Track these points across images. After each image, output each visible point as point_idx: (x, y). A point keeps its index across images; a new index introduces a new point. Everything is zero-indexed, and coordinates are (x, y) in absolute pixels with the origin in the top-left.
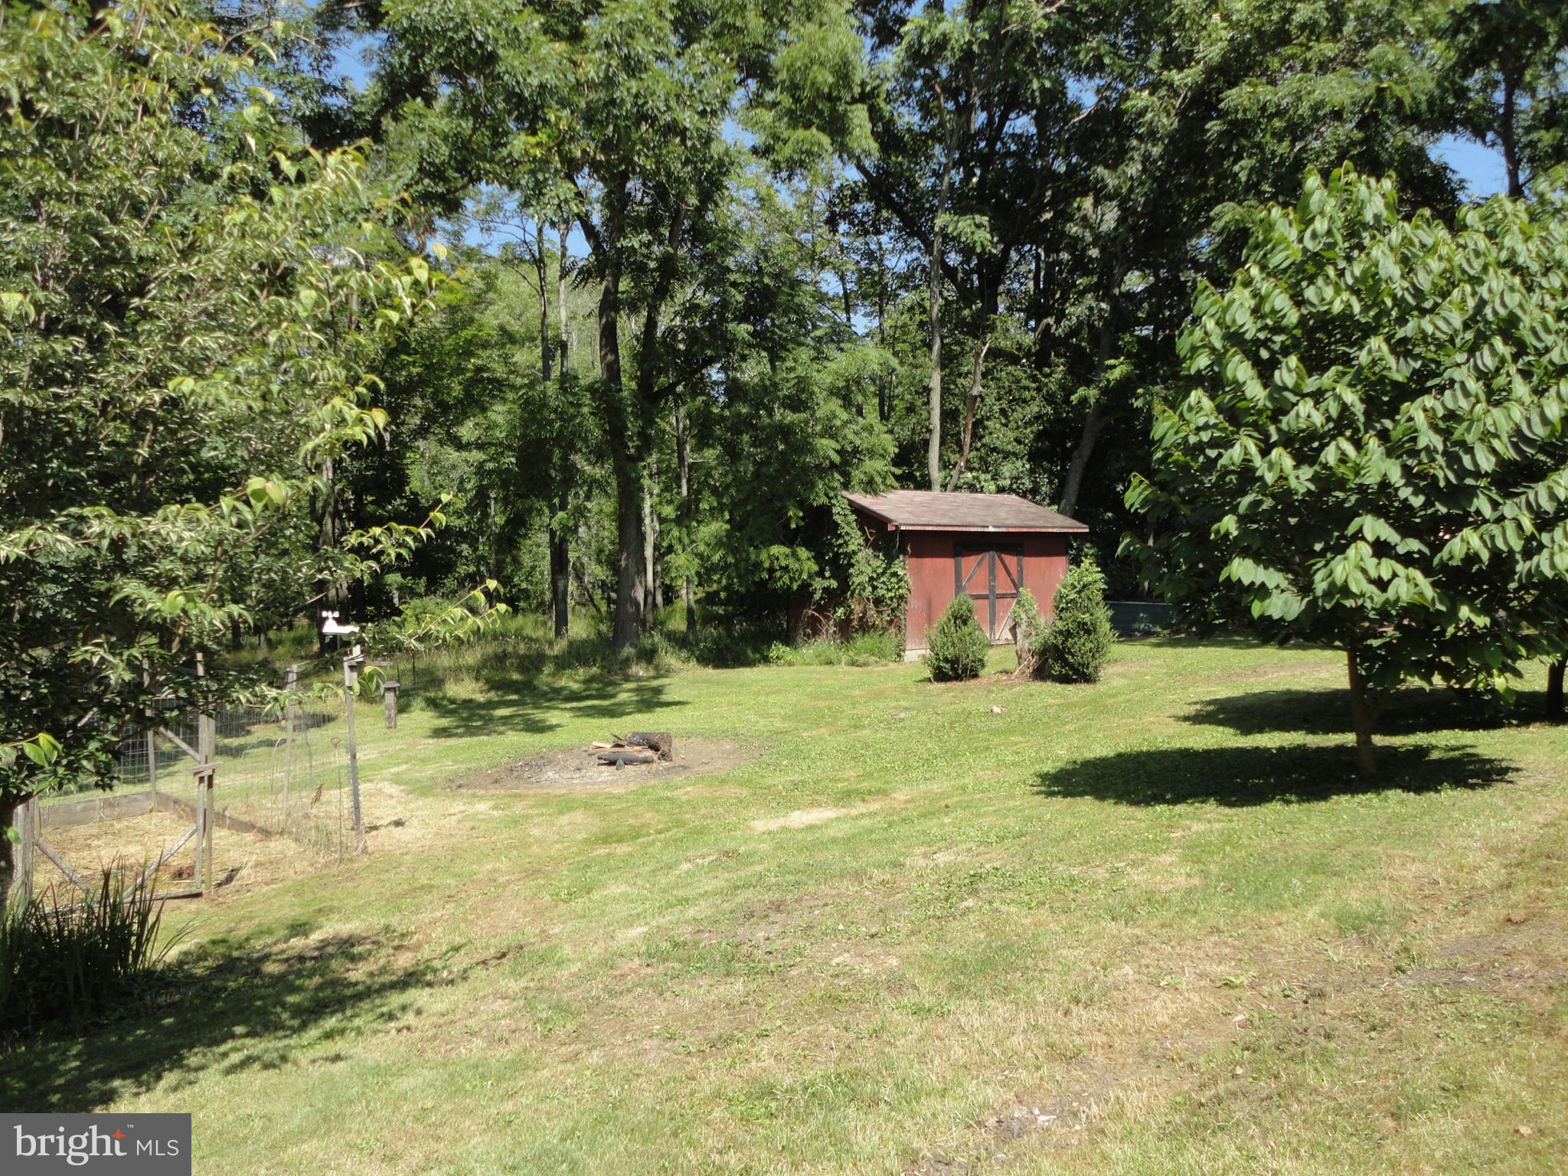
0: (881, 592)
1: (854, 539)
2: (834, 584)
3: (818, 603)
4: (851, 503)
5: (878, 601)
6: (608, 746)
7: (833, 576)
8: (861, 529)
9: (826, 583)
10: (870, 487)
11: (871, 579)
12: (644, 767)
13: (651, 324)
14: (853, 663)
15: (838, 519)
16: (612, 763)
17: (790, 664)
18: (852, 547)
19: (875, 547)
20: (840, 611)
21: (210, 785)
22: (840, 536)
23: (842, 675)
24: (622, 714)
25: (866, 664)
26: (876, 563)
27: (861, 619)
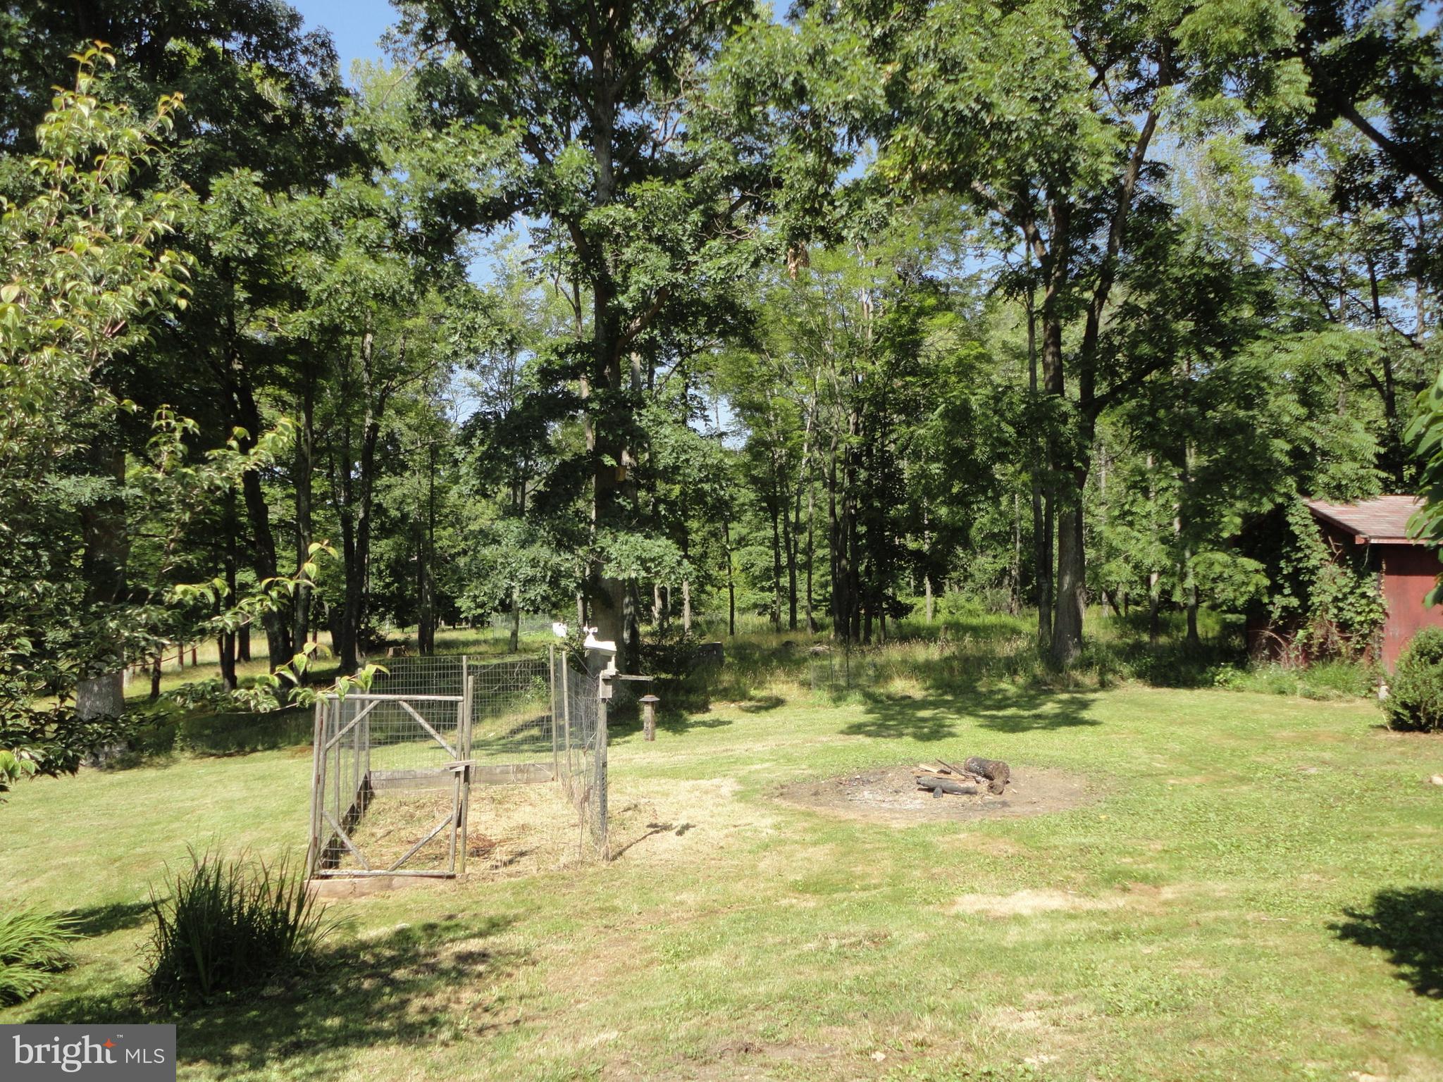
0: (1347, 615)
1: (1317, 552)
2: (1295, 602)
3: (1275, 623)
4: (1314, 512)
5: (1344, 626)
6: (935, 770)
7: (1295, 593)
8: (1326, 541)
9: (1285, 602)
10: (1338, 491)
11: (1336, 599)
12: (965, 798)
13: (1092, 325)
14: (1310, 696)
15: (1297, 530)
16: (931, 790)
17: (1239, 689)
18: (1313, 562)
19: (1341, 561)
20: (1301, 633)
21: (467, 779)
22: (1299, 549)
23: (1296, 707)
24: (1024, 729)
25: (1324, 698)
26: (1341, 581)
27: (1322, 644)
